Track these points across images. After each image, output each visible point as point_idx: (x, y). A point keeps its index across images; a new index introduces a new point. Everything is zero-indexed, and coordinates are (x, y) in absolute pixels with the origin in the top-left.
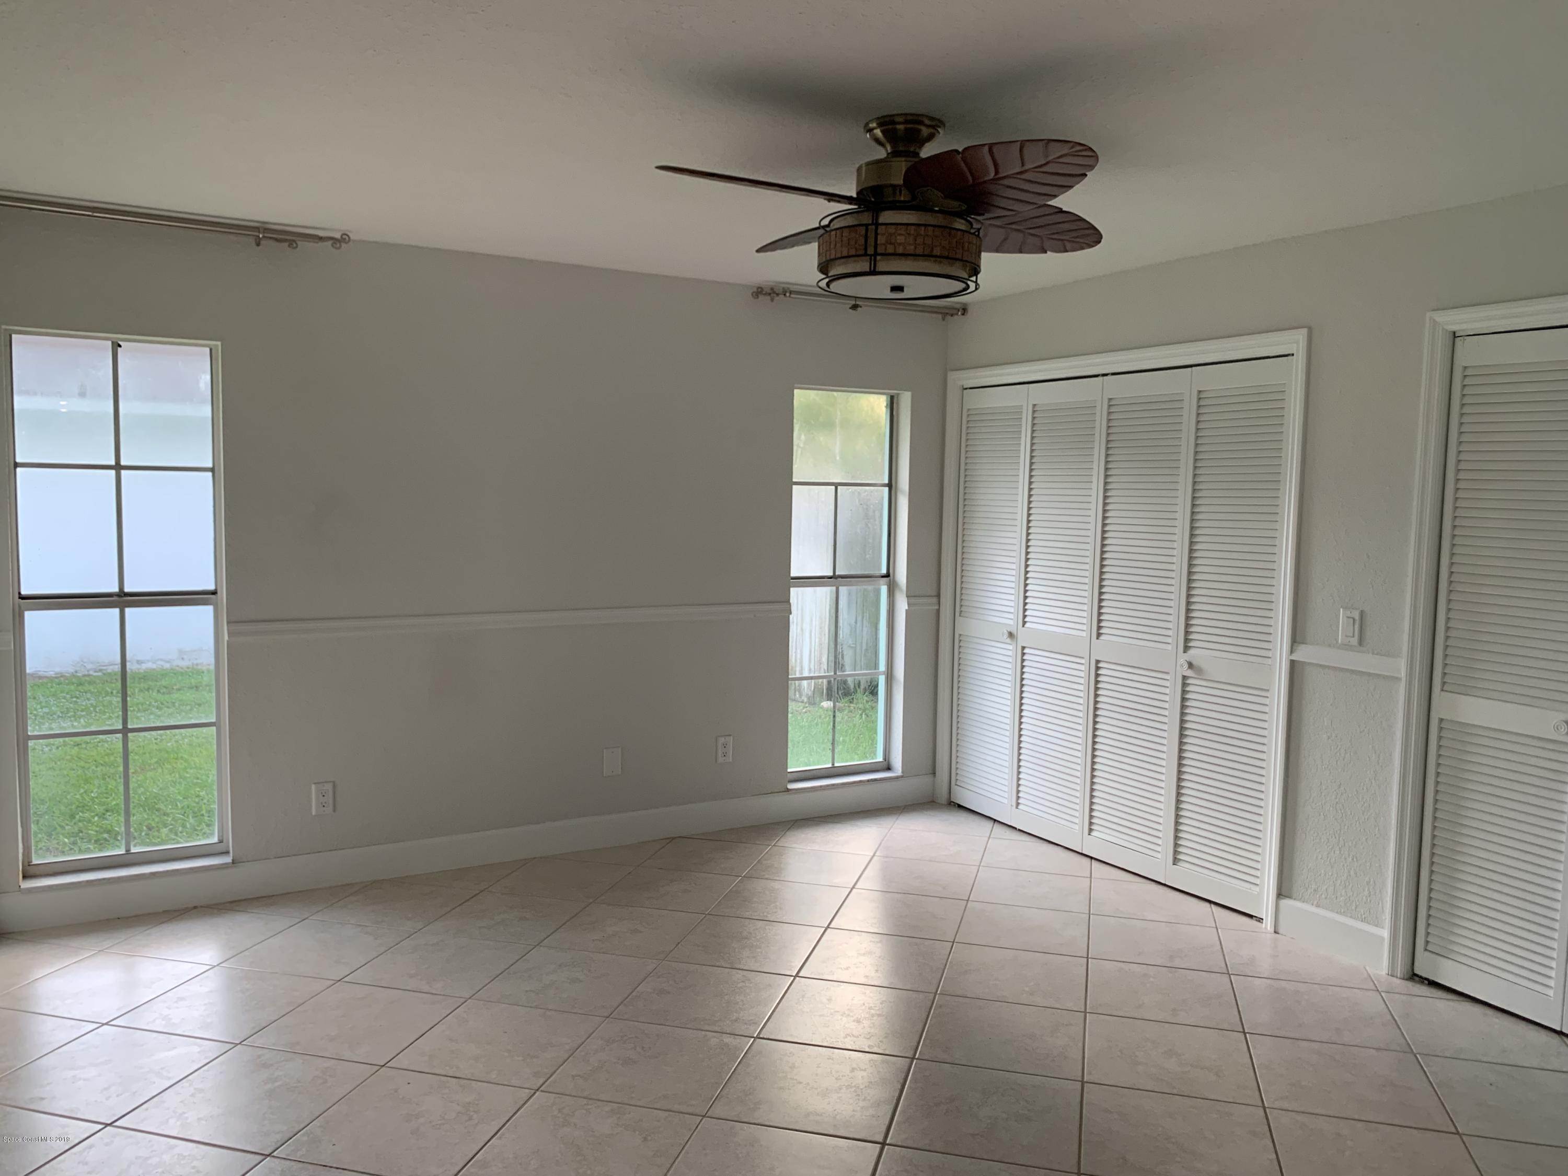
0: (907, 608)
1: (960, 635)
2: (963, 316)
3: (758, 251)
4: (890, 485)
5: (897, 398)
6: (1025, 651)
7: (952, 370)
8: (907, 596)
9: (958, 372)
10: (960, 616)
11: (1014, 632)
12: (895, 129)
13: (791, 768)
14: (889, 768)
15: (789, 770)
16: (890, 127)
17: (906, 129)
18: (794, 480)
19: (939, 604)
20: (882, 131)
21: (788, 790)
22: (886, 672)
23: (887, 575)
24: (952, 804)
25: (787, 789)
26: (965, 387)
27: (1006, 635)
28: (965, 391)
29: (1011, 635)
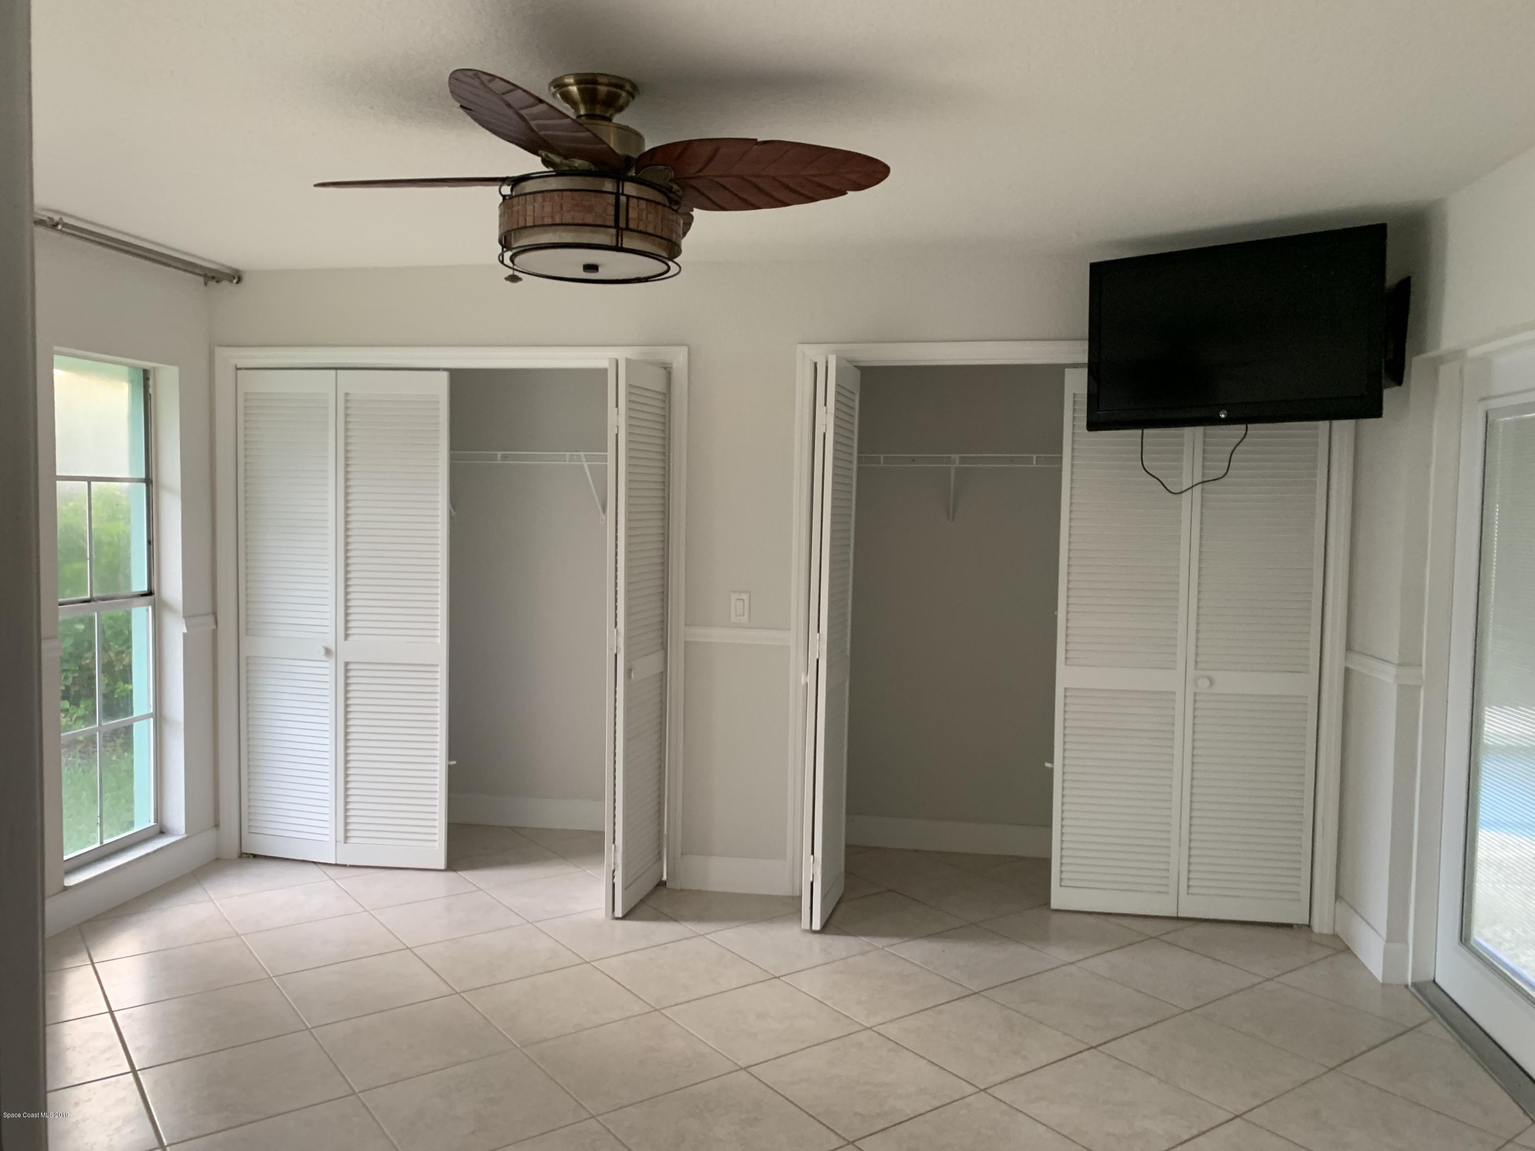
0: (185, 631)
1: (248, 658)
2: (236, 284)
3: (315, 186)
4: (148, 481)
5: (154, 372)
6: (350, 667)
7: (220, 346)
8: (185, 617)
9: (228, 349)
10: (247, 635)
11: (333, 647)
12: (596, 89)
13: (67, 855)
14: (162, 832)
15: (65, 858)
16: (590, 86)
17: (609, 92)
18: (58, 474)
19: (216, 622)
20: (579, 89)
21: (66, 889)
22: (154, 714)
23: (150, 593)
24: (244, 855)
25: (65, 886)
26: (238, 366)
27: (323, 651)
28: (239, 372)
29: (328, 652)
